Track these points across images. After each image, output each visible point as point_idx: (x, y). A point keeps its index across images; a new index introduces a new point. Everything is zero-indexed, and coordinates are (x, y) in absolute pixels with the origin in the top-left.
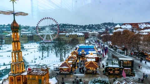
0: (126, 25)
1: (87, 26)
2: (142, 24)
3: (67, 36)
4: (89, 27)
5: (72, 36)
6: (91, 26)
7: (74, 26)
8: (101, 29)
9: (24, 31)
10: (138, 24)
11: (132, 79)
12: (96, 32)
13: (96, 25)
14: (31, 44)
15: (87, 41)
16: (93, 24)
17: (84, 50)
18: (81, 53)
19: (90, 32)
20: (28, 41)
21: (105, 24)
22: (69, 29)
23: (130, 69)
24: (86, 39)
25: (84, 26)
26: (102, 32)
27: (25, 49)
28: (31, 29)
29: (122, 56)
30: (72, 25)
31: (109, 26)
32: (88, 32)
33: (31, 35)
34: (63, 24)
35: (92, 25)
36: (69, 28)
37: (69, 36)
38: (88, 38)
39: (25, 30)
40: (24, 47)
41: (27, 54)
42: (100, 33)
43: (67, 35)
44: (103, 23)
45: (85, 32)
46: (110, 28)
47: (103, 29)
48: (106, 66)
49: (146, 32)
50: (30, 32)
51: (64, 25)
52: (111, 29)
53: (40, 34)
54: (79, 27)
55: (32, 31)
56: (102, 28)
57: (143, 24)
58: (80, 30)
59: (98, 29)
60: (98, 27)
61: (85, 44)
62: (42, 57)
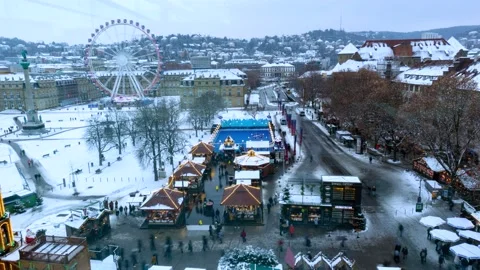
0: (375, 45)
1: (260, 41)
2: (423, 42)
3: (187, 82)
4: (263, 45)
5: (203, 84)
6: (271, 41)
7: (217, 41)
8: (304, 51)
9: (47, 62)
10: (412, 44)
11: (354, 237)
12: (287, 65)
13: (287, 40)
14: (72, 109)
15: (254, 98)
16: (279, 36)
17: (231, 139)
18: (222, 147)
19: (268, 65)
20: (60, 100)
21: (315, 35)
22: (201, 54)
23: (351, 208)
24: (252, 88)
25: (249, 41)
26: (306, 61)
27: (48, 132)
28: (70, 54)
29: (349, 153)
30: (209, 39)
31: (331, 41)
32: (260, 62)
33: (69, 79)
34: (179, 36)
35: (275, 38)
36: (200, 48)
37: (193, 82)
38: (259, 84)
39: (51, 58)
40: (43, 126)
41: (51, 153)
42: (300, 68)
43: (187, 79)
44: (310, 33)
45: (251, 61)
46: (332, 47)
47: (308, 53)
48: (284, 199)
49: (425, 77)
50: (69, 65)
51: (183, 41)
52: (333, 51)
53: (99, 74)
54: (231, 44)
55: (74, 61)
56: (306, 47)
57: (428, 42)
58: (236, 57)
59: (293, 51)
60: (294, 45)
61: (247, 107)
62: (101, 164)
